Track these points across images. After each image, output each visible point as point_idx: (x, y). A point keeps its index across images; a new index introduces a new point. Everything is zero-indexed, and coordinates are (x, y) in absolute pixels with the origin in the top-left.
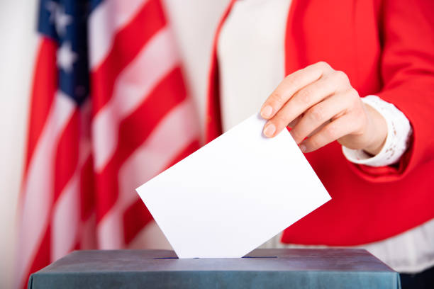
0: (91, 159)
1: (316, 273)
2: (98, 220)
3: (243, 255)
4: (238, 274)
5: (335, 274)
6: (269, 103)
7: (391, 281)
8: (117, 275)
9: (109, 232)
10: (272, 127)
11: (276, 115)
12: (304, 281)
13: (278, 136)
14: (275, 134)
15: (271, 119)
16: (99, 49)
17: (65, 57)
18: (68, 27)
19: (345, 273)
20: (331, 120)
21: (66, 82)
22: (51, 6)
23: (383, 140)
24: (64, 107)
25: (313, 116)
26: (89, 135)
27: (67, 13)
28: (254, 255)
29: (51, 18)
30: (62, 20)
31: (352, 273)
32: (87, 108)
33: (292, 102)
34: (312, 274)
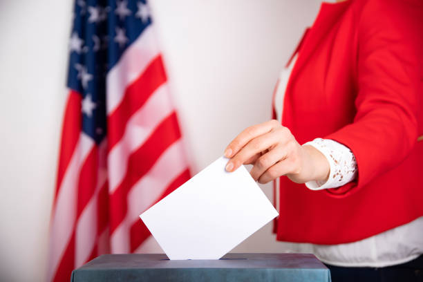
0: (107, 184)
1: (272, 270)
2: (111, 232)
3: (220, 257)
4: (218, 270)
5: (286, 270)
6: (231, 146)
7: (324, 275)
8: (133, 271)
9: (119, 241)
10: (232, 164)
11: (235, 155)
12: (264, 275)
14: (233, 170)
15: (232, 158)
16: (114, 99)
17: (88, 106)
18: (89, 82)
19: (293, 270)
21: (88, 125)
22: (78, 67)
23: (327, 174)
24: (86, 144)
26: (105, 166)
27: (89, 72)
28: (227, 258)
29: (79, 75)
30: (86, 77)
31: (298, 270)
32: (104, 145)
34: (269, 270)
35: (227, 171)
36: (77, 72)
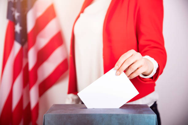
10: (118, 72)
11: (119, 68)
13: (121, 75)
14: (120, 74)
15: (118, 70)
17: (18, 28)
20: (138, 69)
21: (18, 37)
22: (13, 9)
24: (17, 47)
25: (131, 69)
26: (27, 57)
30: (17, 14)
33: (124, 64)
34: (130, 115)
35: (116, 75)
36: (12, 12)
